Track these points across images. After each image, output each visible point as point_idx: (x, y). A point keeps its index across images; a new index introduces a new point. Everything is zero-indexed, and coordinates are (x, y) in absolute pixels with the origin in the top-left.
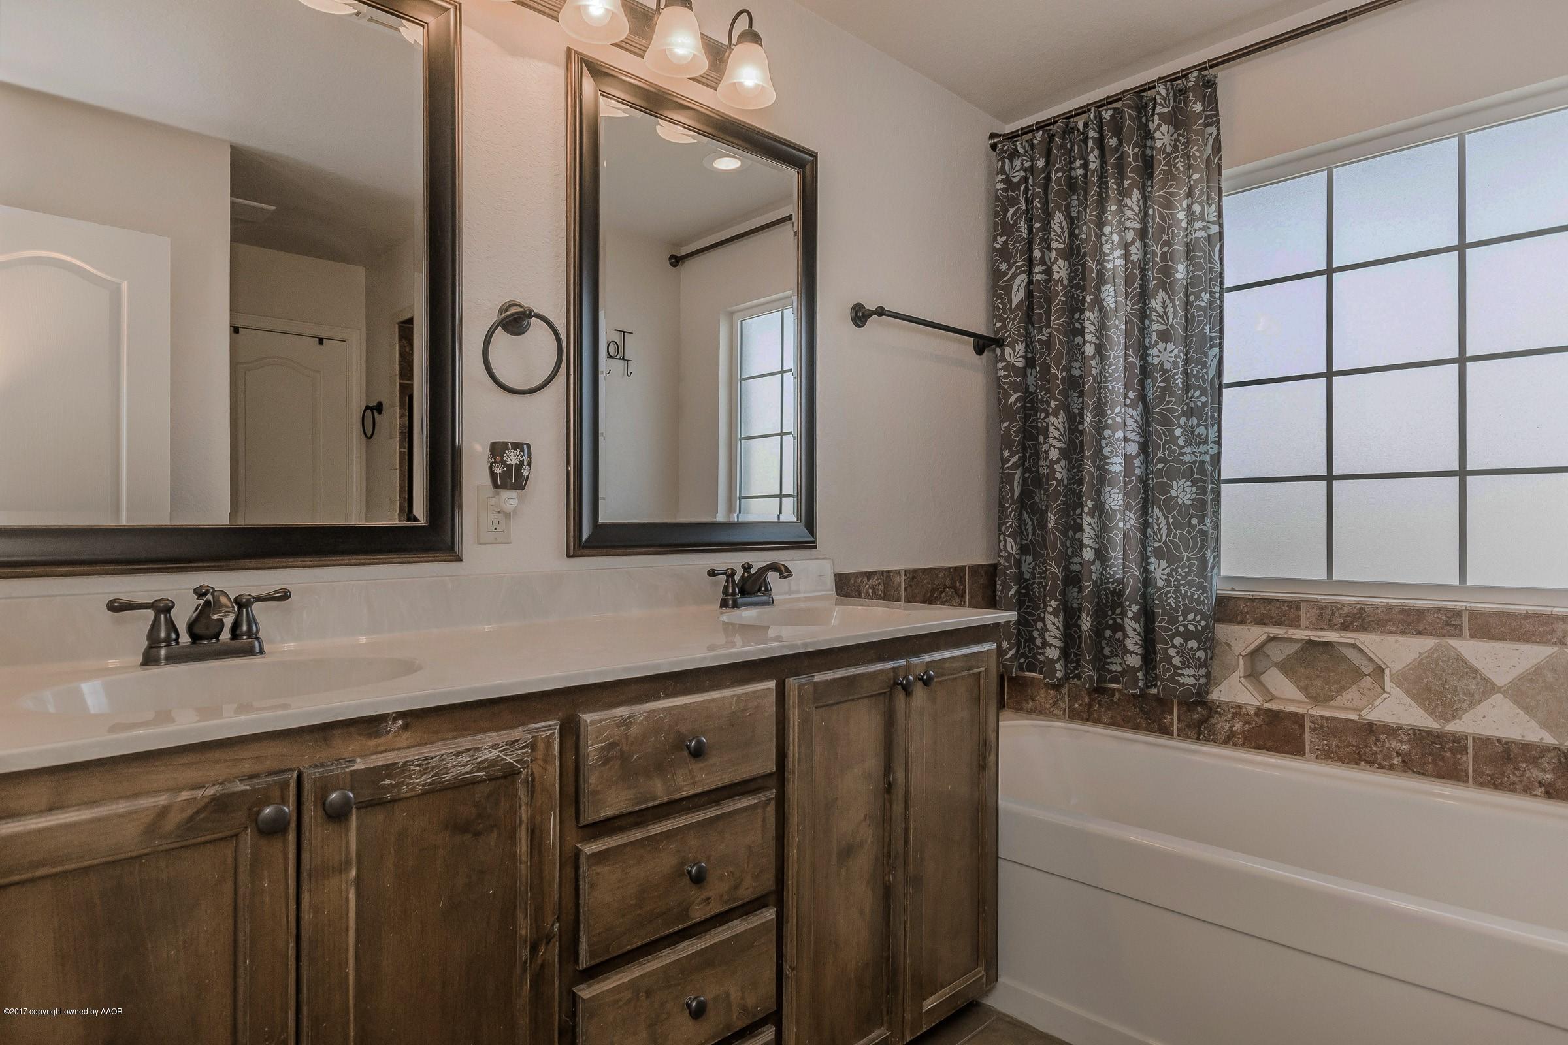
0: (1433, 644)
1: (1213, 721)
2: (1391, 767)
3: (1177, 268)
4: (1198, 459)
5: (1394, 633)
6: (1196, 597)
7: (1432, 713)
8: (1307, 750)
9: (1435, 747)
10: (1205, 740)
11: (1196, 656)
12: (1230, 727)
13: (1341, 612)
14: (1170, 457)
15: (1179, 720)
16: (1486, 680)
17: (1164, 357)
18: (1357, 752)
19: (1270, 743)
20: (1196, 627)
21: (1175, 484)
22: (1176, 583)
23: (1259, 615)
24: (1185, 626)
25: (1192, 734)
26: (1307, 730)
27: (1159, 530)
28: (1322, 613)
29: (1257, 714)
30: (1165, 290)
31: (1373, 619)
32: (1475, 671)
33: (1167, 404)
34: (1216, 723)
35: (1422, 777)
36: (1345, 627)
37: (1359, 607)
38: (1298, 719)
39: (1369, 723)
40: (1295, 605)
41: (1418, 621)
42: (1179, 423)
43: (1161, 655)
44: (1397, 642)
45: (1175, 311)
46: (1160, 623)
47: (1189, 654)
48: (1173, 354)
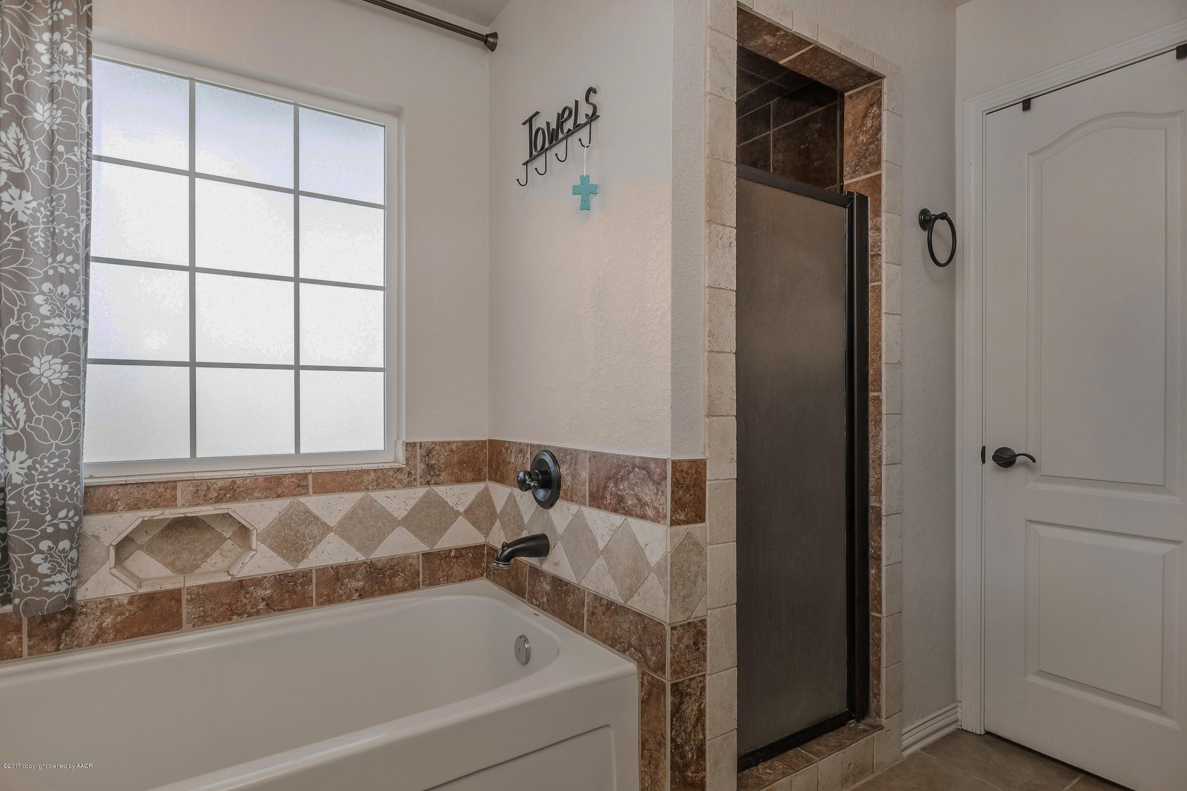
0: (288, 503)
1: (77, 624)
2: (258, 613)
3: (35, 107)
4: (71, 334)
5: (260, 498)
6: (69, 490)
7: (288, 559)
8: (184, 622)
9: (290, 585)
10: (67, 649)
11: (69, 558)
12: (99, 624)
13: (215, 486)
14: (29, 327)
15: (30, 636)
16: (324, 524)
17: (18, 206)
18: (230, 608)
19: (145, 628)
20: (68, 524)
21: (36, 361)
22: (41, 477)
23: (132, 500)
24: (55, 526)
25: (50, 646)
26: (184, 602)
27: (15, 415)
28: (198, 490)
29: (130, 602)
30: (19, 125)
31: (243, 489)
32: (316, 518)
33: (22, 264)
34: (81, 626)
35: (282, 612)
36: (218, 500)
37: (230, 480)
38: (175, 595)
39: (239, 581)
40: (171, 485)
41: (278, 485)
42: (40, 288)
43: (20, 566)
44: (262, 506)
45: (32, 155)
46: (19, 526)
47: (60, 557)
48: (30, 206)
